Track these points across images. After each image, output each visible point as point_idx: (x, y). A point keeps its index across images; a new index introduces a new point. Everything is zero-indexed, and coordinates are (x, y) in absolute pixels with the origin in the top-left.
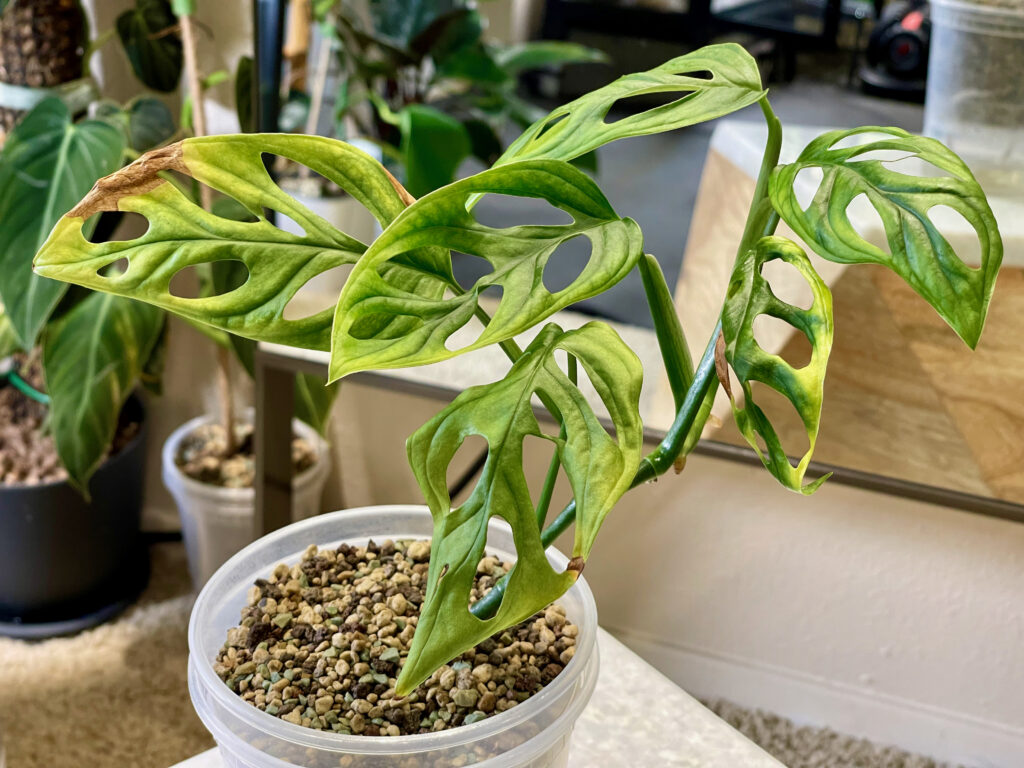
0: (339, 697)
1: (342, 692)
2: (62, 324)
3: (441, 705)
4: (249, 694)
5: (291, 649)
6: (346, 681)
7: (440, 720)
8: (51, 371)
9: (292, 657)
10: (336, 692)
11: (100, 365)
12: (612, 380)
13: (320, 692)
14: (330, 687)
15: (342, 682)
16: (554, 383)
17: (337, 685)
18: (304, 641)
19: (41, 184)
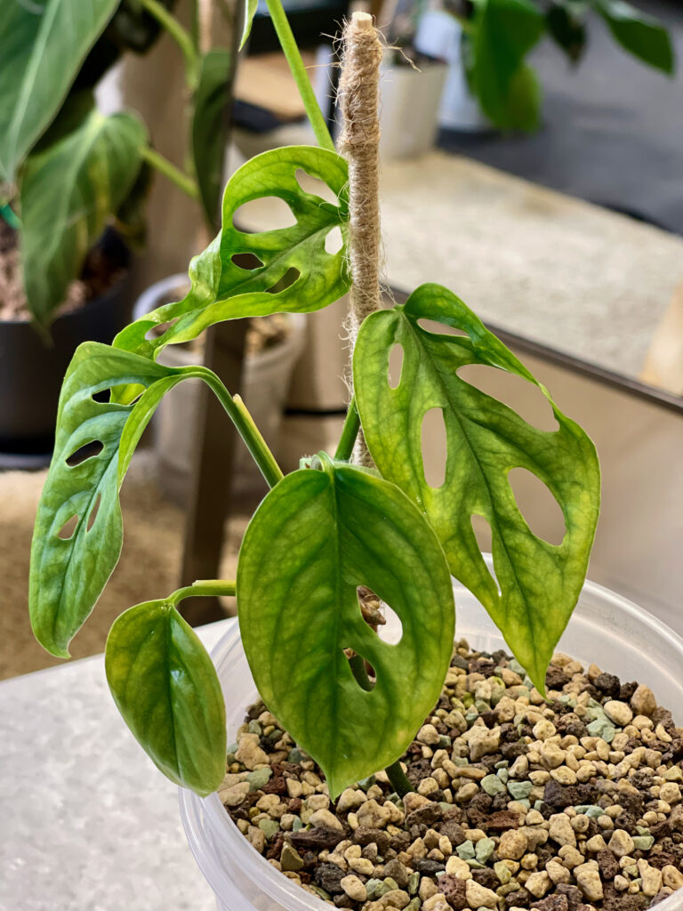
2: (42, 161)
8: (26, 208)
11: (72, 208)
19: (35, 9)
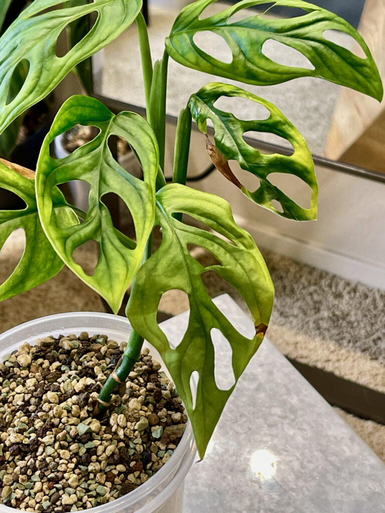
0: (77, 471)
1: (76, 467)
3: (132, 436)
4: (23, 505)
5: (21, 464)
6: (74, 460)
7: (138, 445)
9: (27, 467)
10: (74, 470)
12: (214, 216)
13: (66, 475)
14: (69, 470)
15: (72, 462)
16: (192, 235)
17: (72, 466)
18: (22, 454)
